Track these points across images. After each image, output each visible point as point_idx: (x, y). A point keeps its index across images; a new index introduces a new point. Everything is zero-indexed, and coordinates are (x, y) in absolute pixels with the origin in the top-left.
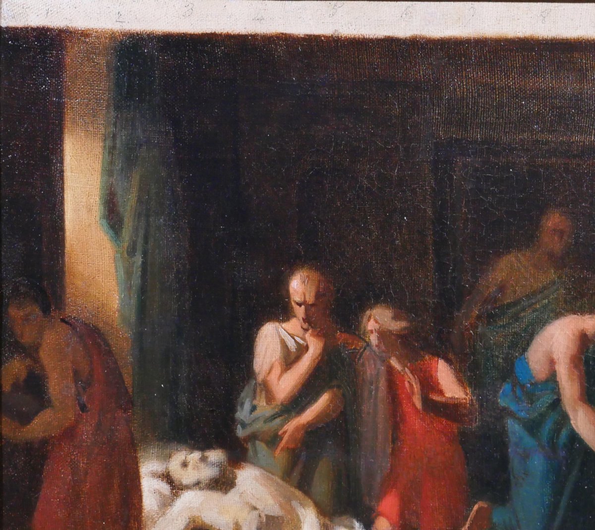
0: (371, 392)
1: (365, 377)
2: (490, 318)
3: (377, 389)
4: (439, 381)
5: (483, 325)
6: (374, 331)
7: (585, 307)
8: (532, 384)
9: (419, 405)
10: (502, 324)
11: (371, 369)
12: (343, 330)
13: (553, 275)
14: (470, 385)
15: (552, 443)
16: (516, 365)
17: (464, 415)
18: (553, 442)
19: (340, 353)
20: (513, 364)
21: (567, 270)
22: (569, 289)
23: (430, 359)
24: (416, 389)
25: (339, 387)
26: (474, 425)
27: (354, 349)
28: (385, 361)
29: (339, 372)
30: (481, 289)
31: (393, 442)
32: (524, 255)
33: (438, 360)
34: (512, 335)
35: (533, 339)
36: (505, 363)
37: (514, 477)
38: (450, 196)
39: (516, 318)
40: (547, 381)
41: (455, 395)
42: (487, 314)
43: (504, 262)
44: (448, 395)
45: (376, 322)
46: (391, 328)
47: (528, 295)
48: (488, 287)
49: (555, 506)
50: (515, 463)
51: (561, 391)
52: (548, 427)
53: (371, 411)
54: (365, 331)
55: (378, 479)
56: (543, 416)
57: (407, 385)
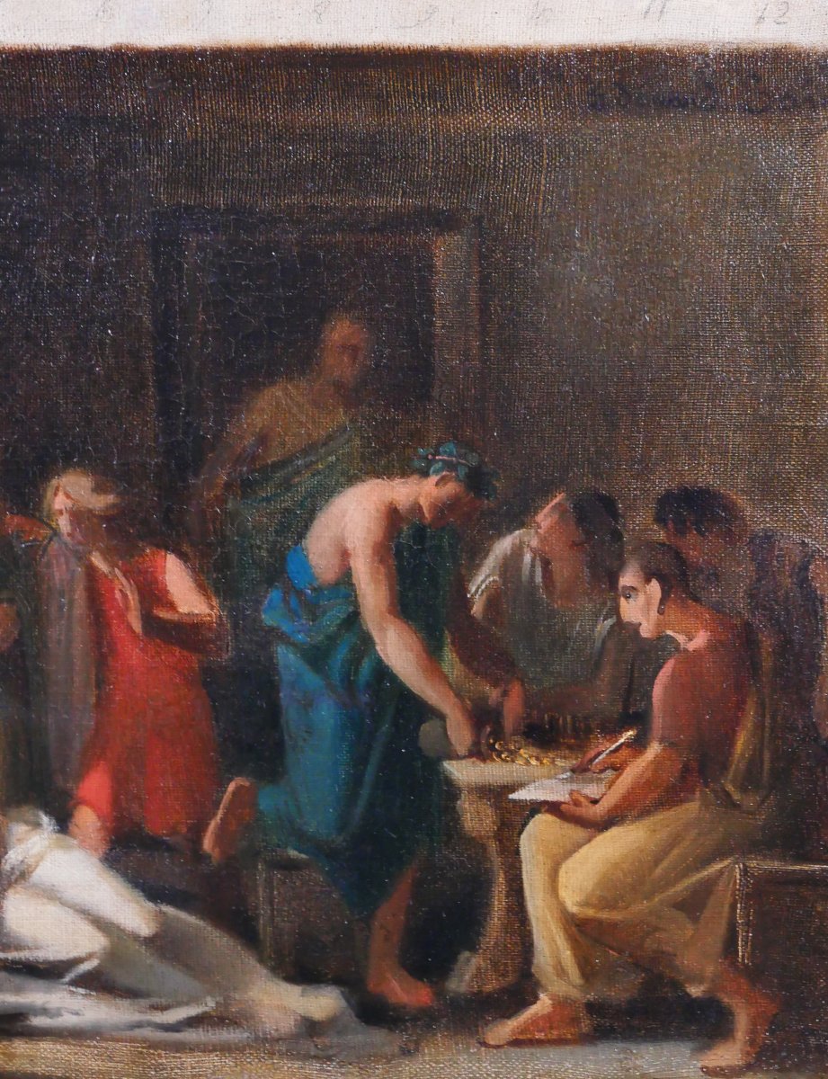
0: (61, 607)
1: (52, 585)
2: (246, 487)
3: (71, 602)
4: (168, 588)
5: (235, 498)
6: (64, 511)
7: (393, 466)
8: (314, 590)
9: (137, 626)
10: (264, 495)
11: (61, 572)
12: (15, 512)
13: (342, 417)
14: (217, 593)
15: (349, 684)
16: (288, 558)
17: (209, 641)
18: (349, 680)
19: (12, 547)
20: (283, 559)
21: (365, 409)
22: (369, 438)
23: (153, 553)
24: (132, 602)
25: (11, 601)
26: (225, 657)
27: (35, 540)
28: (82, 558)
29: (11, 578)
30: (231, 442)
31: (98, 686)
32: (297, 387)
33: (166, 555)
34: (281, 513)
35: (314, 519)
36: (271, 558)
37: (291, 737)
38: (179, 295)
39: (287, 485)
40: (337, 584)
41: (193, 609)
42: (242, 481)
43: (266, 397)
44: (183, 609)
45: (68, 496)
46: (90, 507)
47: (305, 449)
48: (241, 438)
49: (356, 781)
50: (291, 715)
51: (360, 600)
52: (341, 655)
53: (62, 638)
54: (49, 510)
55: (77, 745)
56: (332, 639)
57: (118, 595)
